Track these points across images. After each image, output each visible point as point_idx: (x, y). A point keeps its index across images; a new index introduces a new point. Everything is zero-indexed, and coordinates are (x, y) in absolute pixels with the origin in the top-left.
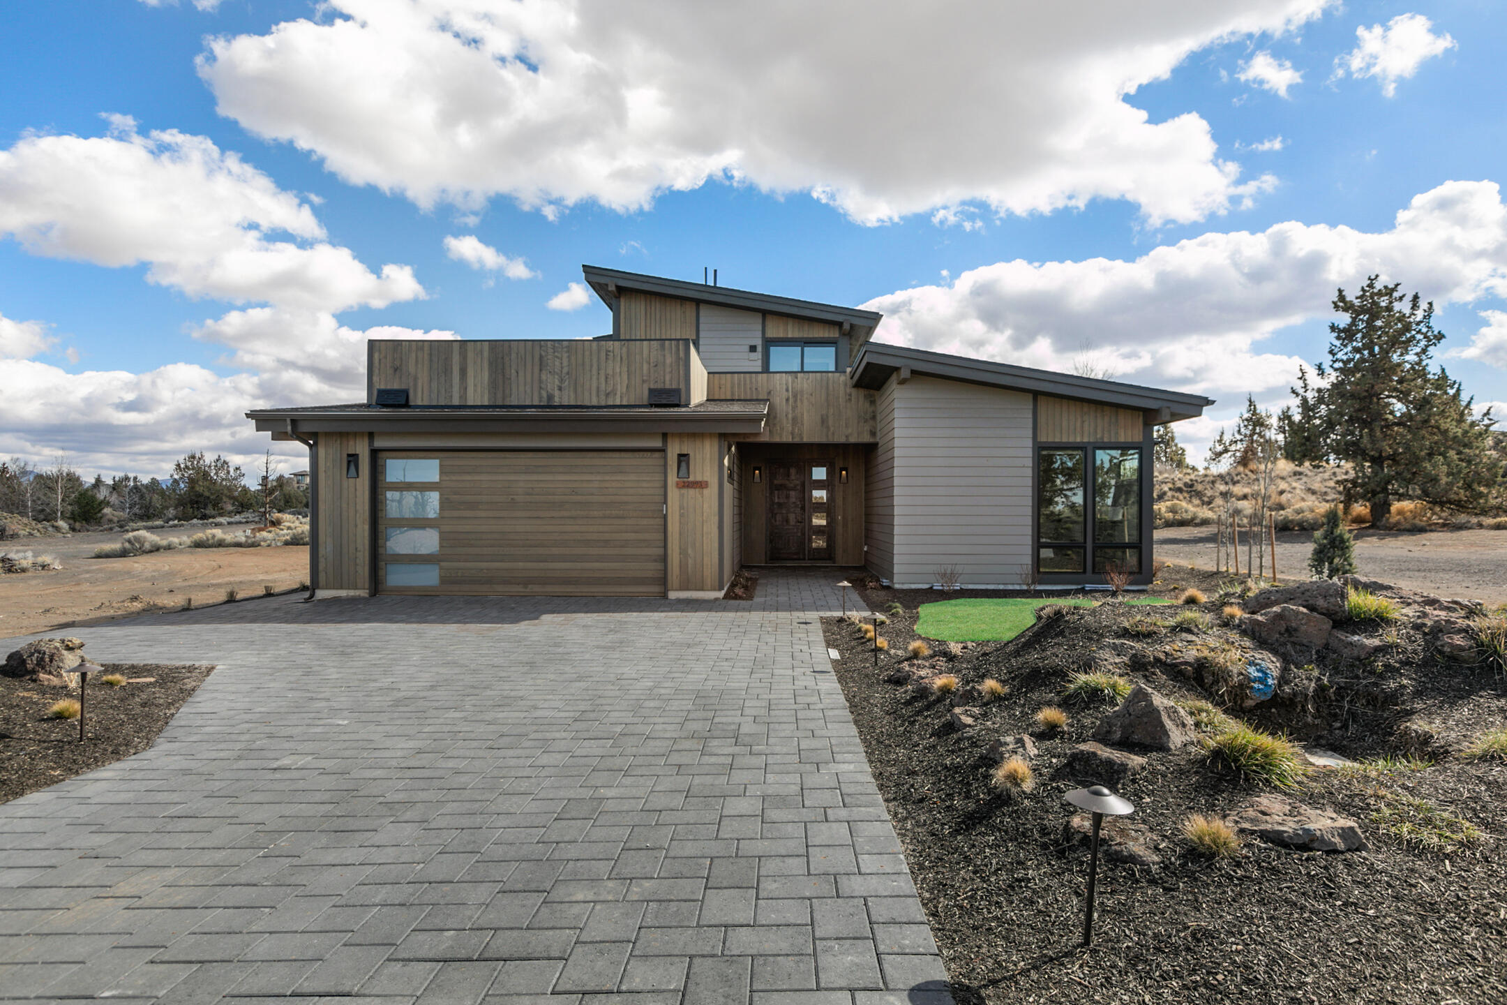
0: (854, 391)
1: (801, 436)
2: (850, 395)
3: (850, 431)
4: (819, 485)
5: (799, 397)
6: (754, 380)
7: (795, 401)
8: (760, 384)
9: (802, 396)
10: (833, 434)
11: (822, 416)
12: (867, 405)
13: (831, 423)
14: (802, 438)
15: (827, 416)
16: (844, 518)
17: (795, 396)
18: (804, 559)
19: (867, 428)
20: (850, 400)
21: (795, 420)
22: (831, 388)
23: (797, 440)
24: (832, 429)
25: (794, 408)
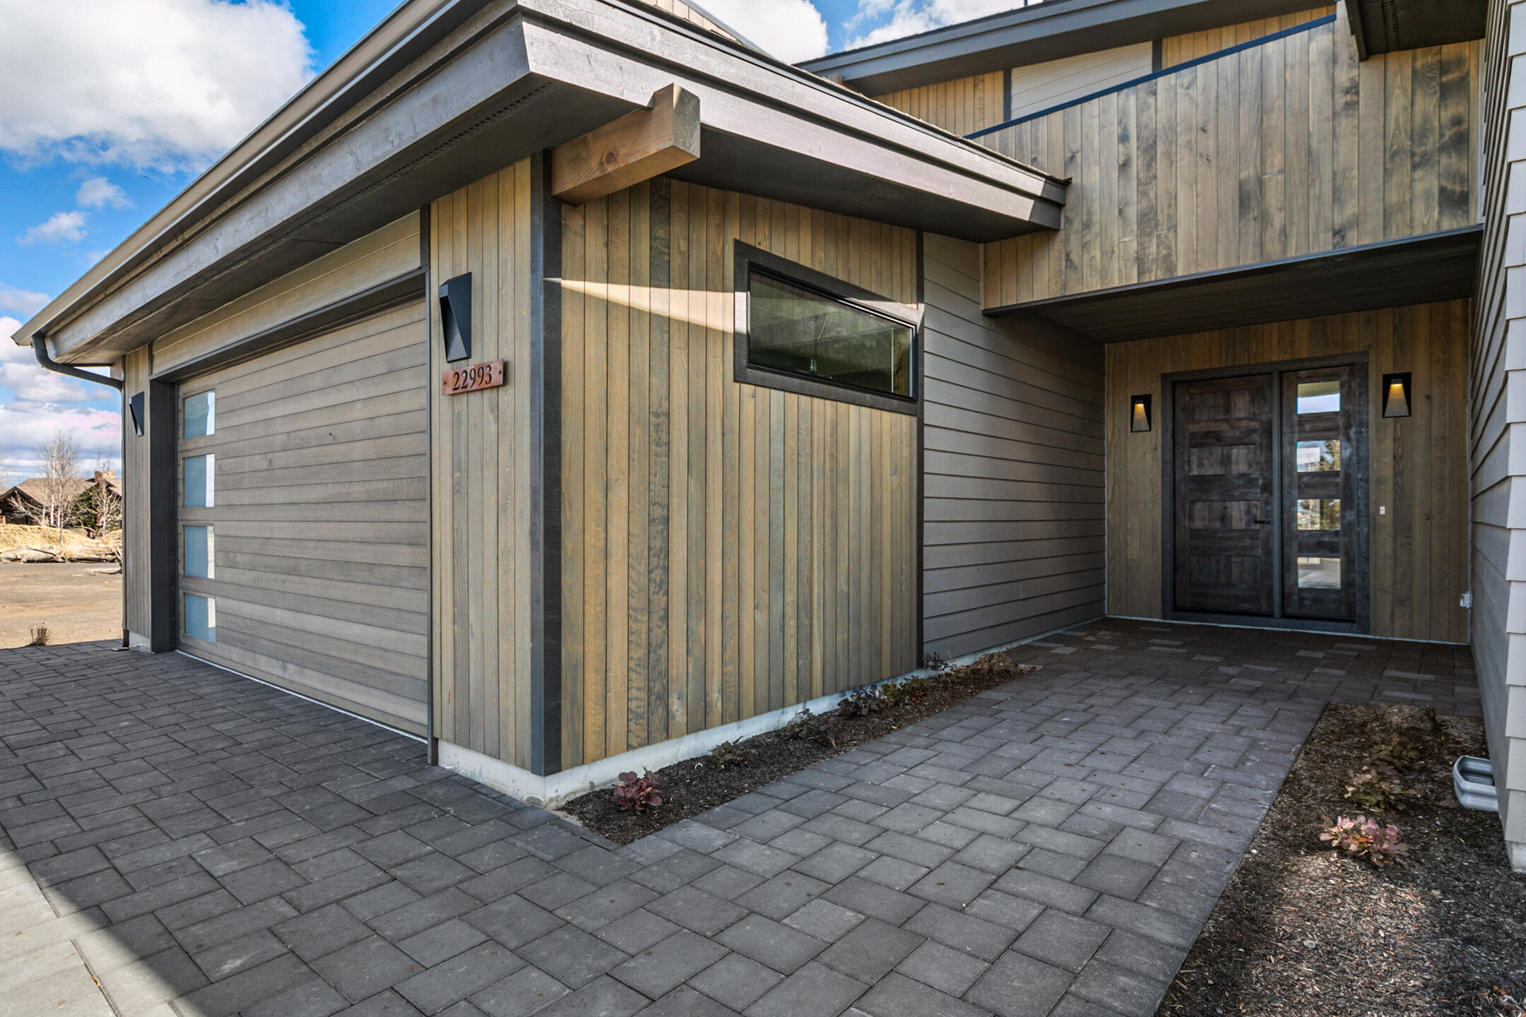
0: (1368, 75)
1: (1168, 262)
2: (1353, 89)
3: (1351, 209)
4: (1319, 427)
5: (1160, 148)
6: (1027, 138)
7: (1150, 162)
8: (1043, 145)
9: (1172, 142)
10: (1284, 233)
11: (1241, 184)
12: (1426, 104)
13: (1274, 198)
14: (1171, 268)
15: (1261, 182)
16: (1396, 511)
17: (1149, 150)
18: (1271, 615)
19: (1428, 182)
20: (1351, 106)
21: (1147, 220)
22: (1274, 87)
23: (1155, 276)
24: (1277, 220)
25: (1144, 186)
